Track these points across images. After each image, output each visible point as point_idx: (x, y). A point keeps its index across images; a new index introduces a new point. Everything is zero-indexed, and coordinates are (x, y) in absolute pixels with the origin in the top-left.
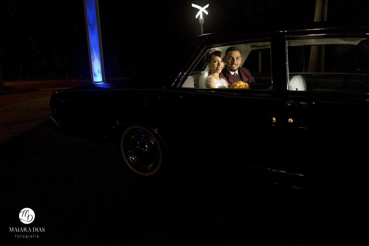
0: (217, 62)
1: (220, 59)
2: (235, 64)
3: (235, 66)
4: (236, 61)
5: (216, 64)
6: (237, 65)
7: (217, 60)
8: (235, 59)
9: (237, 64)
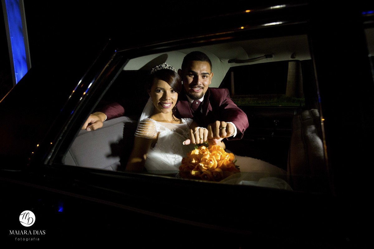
0: (162, 92)
1: (167, 87)
2: (199, 87)
3: (198, 89)
4: (201, 81)
5: (160, 95)
6: (203, 88)
7: (162, 87)
8: (200, 77)
9: (202, 86)
